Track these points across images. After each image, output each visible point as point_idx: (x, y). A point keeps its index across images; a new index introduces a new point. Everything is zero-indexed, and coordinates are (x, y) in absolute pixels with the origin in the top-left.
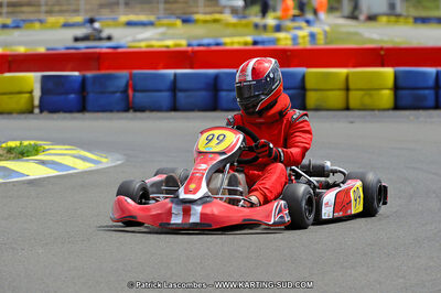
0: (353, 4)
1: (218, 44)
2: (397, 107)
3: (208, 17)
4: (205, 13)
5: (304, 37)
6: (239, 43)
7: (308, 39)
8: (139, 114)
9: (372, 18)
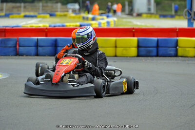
0: (131, 8)
1: (63, 26)
2: (138, 56)
3: (62, 14)
4: (61, 12)
5: (104, 23)
6: (73, 26)
7: (106, 24)
8: (21, 57)
9: (139, 15)
